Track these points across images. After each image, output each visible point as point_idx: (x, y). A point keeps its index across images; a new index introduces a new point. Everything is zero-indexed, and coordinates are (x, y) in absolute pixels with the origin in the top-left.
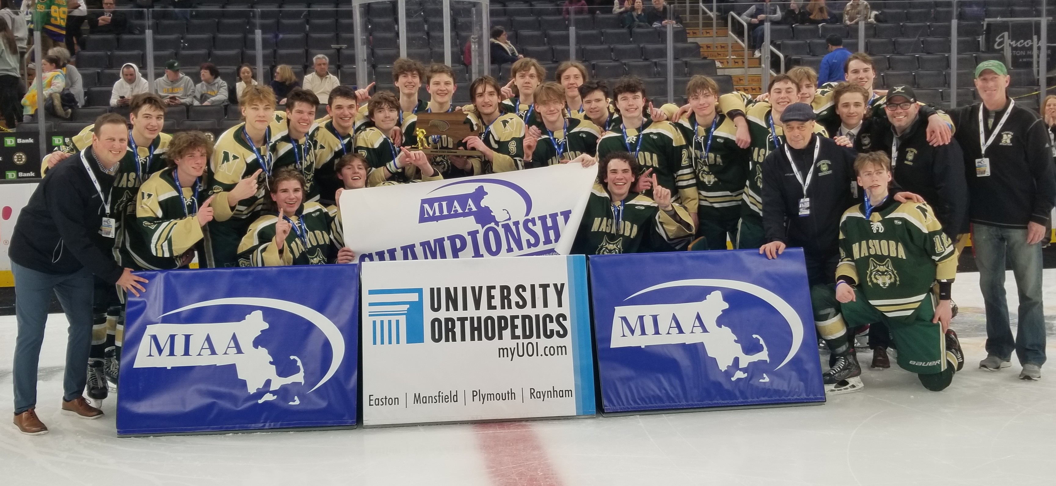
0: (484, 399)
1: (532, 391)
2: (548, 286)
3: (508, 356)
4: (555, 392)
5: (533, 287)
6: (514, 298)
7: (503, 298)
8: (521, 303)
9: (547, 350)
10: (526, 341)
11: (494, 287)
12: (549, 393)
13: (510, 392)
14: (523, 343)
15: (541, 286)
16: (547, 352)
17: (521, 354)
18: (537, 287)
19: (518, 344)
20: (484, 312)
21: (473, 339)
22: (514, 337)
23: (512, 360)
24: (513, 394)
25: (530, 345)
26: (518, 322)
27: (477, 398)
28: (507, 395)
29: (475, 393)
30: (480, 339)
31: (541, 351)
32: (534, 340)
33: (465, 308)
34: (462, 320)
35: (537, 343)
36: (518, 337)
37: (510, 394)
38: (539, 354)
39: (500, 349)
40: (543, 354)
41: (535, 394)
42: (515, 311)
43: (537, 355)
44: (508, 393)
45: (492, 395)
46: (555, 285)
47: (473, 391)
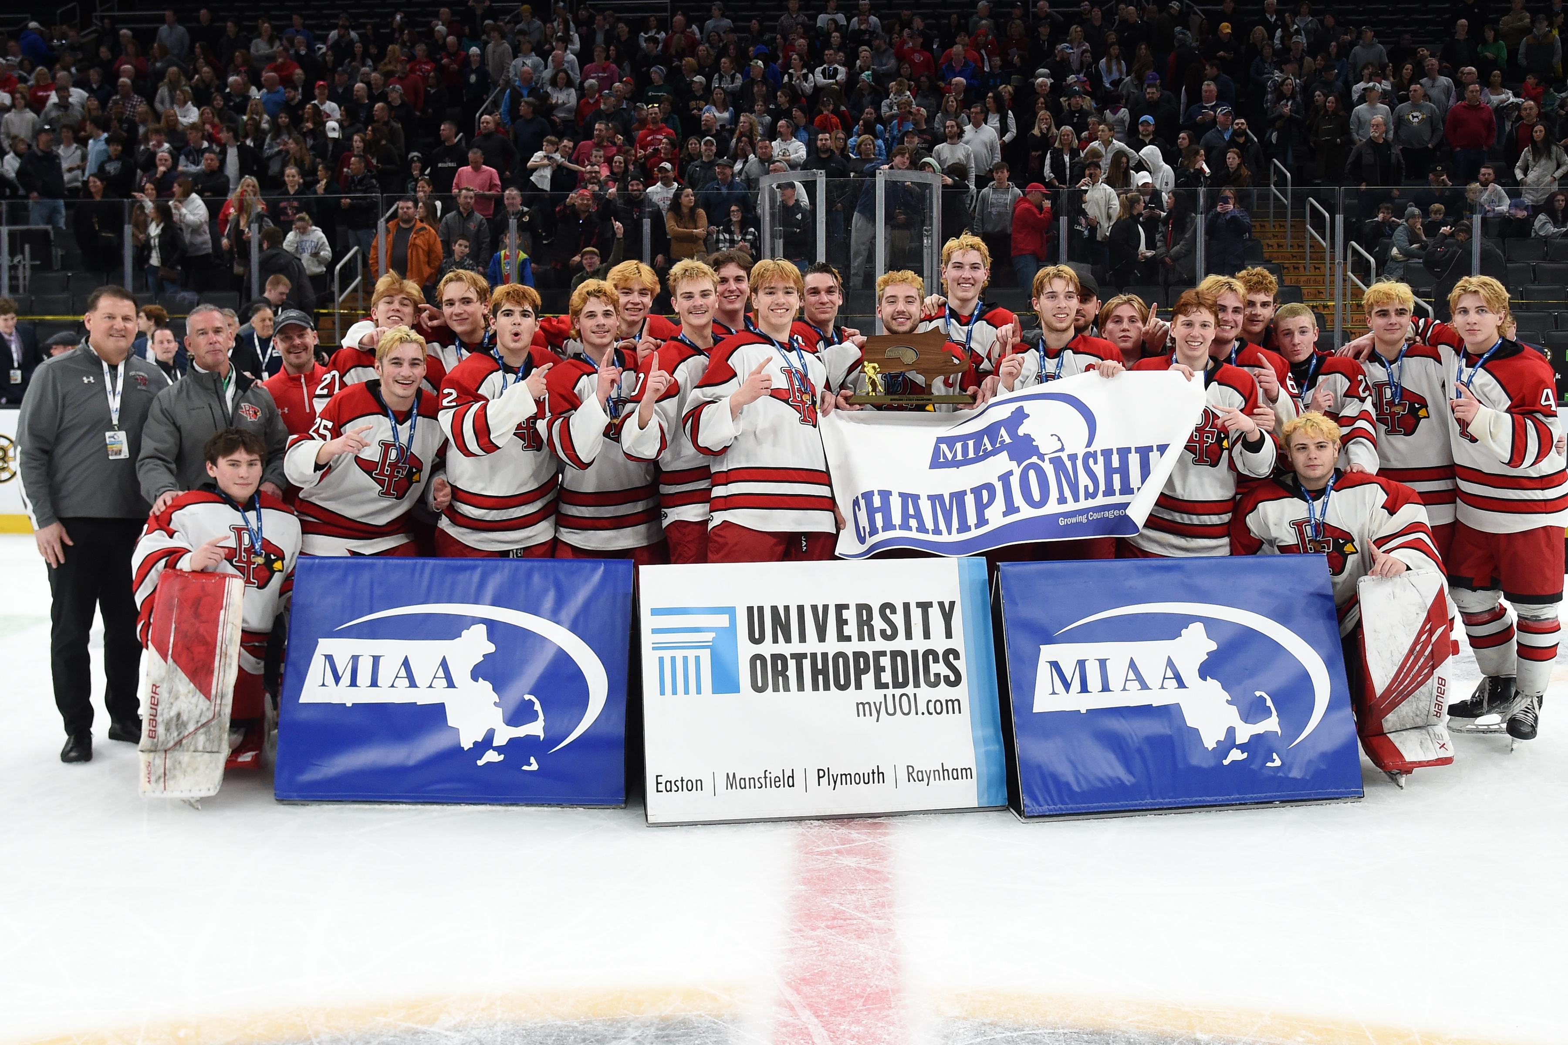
0: (835, 782)
1: (911, 770)
2: (930, 604)
3: (871, 715)
4: (946, 772)
5: (906, 606)
6: (878, 623)
7: (861, 624)
8: (889, 632)
9: (931, 705)
10: (898, 692)
11: (846, 607)
12: (936, 773)
13: (876, 771)
14: (894, 695)
15: (919, 605)
16: (932, 710)
17: (891, 711)
18: (913, 607)
19: (885, 696)
20: (832, 646)
21: (815, 687)
22: (880, 685)
23: (877, 721)
24: (881, 775)
25: (904, 698)
26: (885, 661)
27: (824, 781)
28: (871, 775)
29: (821, 773)
30: (827, 688)
31: (922, 708)
32: (910, 689)
33: (803, 638)
34: (799, 658)
35: (915, 695)
36: (886, 686)
37: (876, 775)
38: (920, 713)
39: (858, 704)
40: (926, 712)
41: (914, 774)
42: (880, 644)
43: (917, 714)
44: (873, 773)
45: (848, 777)
46: (941, 604)
47: (819, 770)
